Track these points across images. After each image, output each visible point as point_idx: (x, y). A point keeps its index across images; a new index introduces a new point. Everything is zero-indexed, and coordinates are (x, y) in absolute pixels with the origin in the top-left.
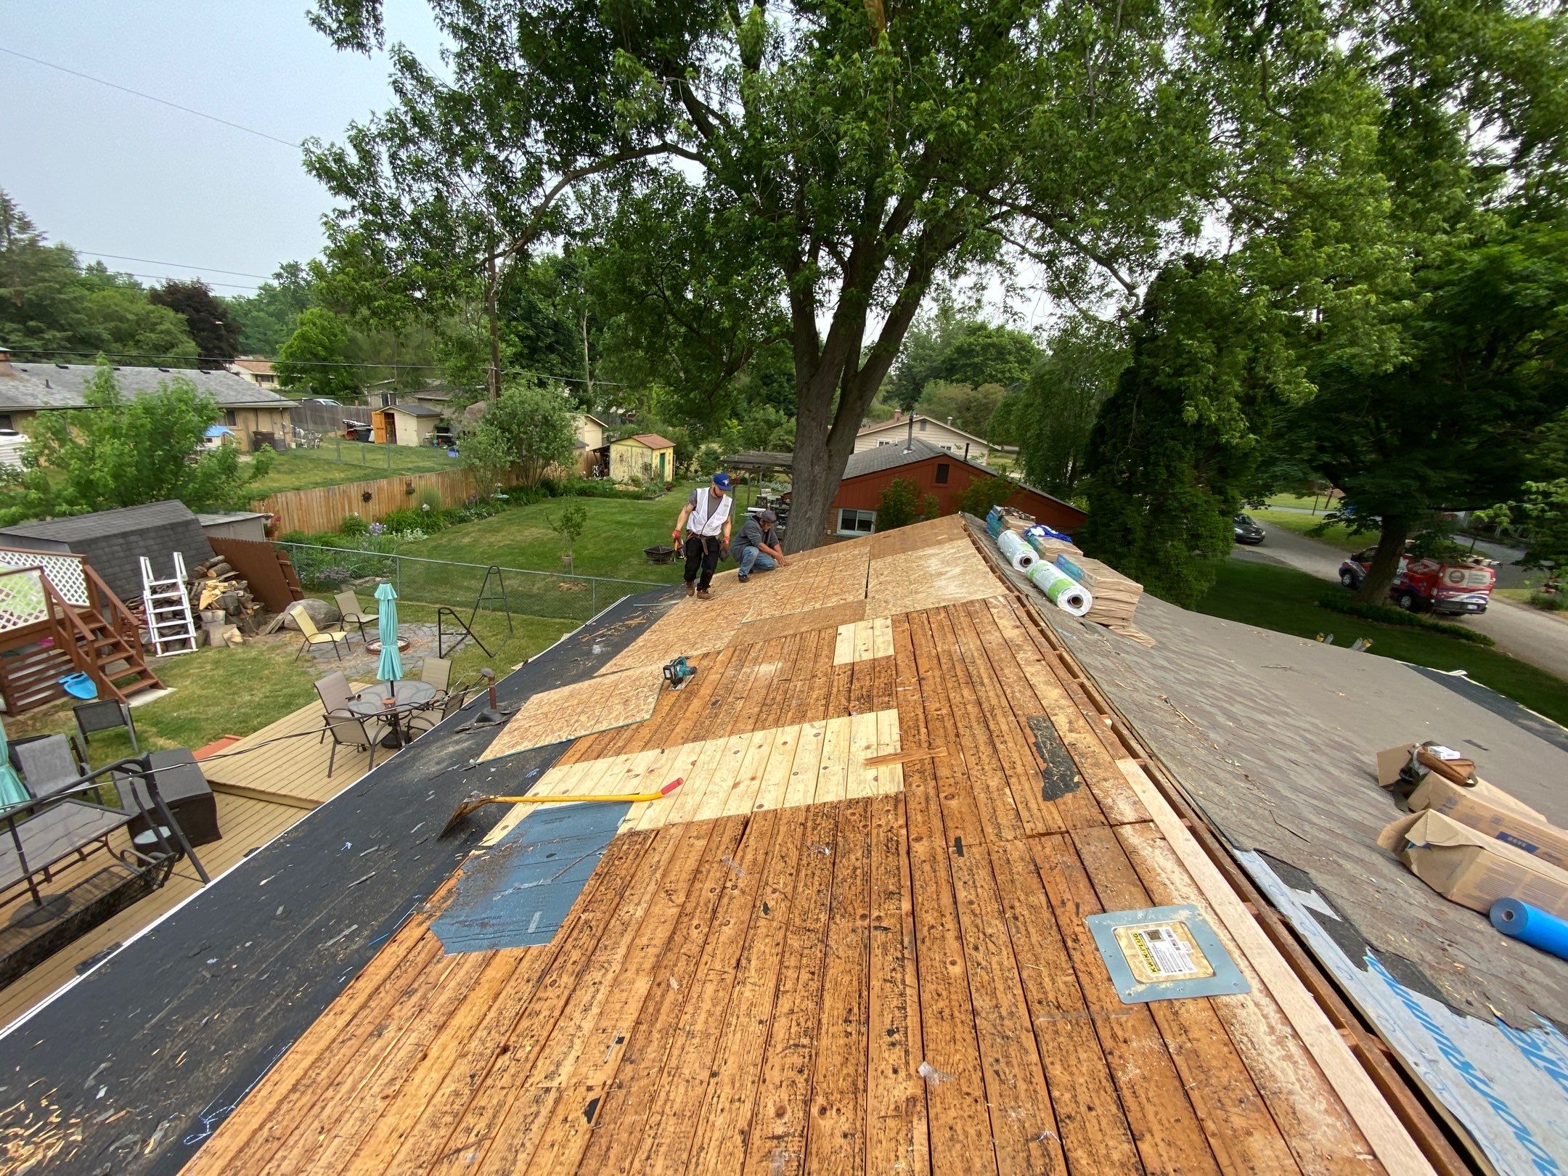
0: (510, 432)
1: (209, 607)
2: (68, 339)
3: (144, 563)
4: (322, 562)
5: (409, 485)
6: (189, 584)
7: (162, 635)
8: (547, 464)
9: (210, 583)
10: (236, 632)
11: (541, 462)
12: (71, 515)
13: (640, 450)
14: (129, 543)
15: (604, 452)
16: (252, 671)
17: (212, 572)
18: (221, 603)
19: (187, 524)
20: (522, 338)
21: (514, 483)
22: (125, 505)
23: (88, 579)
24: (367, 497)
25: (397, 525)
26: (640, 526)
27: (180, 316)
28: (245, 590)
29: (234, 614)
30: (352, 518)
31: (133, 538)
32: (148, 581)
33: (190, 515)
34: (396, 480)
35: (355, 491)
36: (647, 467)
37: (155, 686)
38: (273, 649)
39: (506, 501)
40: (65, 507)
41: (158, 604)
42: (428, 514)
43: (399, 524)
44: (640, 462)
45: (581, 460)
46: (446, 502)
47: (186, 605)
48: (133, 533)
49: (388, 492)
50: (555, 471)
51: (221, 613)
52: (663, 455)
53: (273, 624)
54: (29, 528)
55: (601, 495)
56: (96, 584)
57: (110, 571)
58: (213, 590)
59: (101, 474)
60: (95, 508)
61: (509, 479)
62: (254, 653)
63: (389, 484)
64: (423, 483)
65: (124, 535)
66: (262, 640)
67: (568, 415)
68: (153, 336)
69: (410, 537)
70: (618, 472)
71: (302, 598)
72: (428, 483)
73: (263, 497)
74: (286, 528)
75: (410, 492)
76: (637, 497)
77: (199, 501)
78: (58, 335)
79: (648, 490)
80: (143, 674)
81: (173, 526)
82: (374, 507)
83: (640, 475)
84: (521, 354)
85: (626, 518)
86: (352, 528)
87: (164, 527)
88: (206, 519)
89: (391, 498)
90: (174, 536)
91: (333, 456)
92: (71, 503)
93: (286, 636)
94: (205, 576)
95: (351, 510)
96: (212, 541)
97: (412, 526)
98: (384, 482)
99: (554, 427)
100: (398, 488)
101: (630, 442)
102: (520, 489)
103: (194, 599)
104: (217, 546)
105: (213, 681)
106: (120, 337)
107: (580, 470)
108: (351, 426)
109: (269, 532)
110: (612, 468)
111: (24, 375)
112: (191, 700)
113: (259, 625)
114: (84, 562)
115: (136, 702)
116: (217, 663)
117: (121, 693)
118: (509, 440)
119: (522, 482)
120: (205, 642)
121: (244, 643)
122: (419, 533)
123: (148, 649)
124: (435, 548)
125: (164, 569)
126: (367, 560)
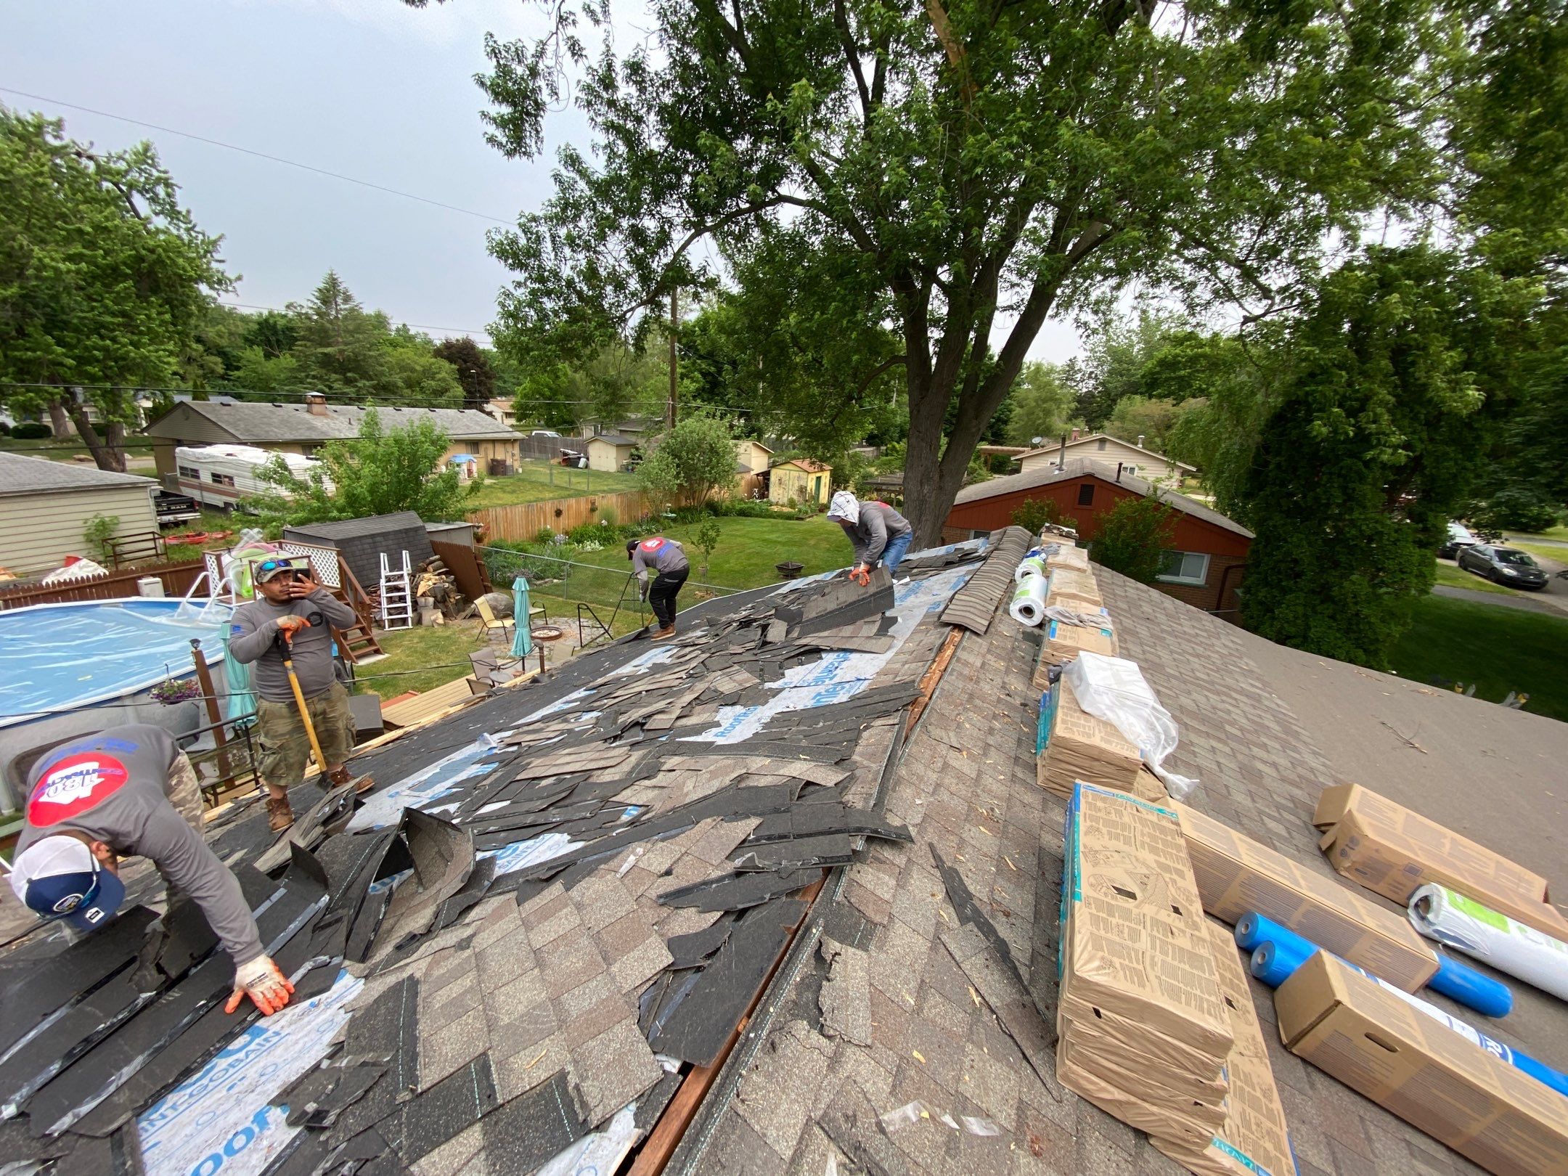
0: (680, 458)
1: (423, 595)
2: (374, 387)
3: (383, 557)
4: (514, 565)
5: (593, 504)
6: (412, 576)
7: (390, 614)
8: (711, 487)
9: (426, 575)
10: (440, 616)
11: (706, 485)
12: (340, 519)
13: (796, 474)
14: (376, 543)
15: (766, 475)
16: (441, 646)
17: (430, 568)
18: (432, 592)
19: (416, 529)
20: (704, 375)
21: (683, 503)
22: (379, 514)
23: (340, 567)
24: (559, 513)
25: (579, 537)
26: (784, 544)
27: (454, 366)
28: (452, 583)
29: (441, 600)
30: (546, 530)
31: (378, 539)
32: (385, 572)
33: (420, 523)
34: (583, 500)
35: (549, 508)
36: (802, 490)
37: (377, 652)
38: (463, 631)
39: (674, 520)
40: (335, 514)
41: (390, 589)
42: (606, 529)
43: (582, 536)
44: (797, 485)
45: (743, 483)
46: (620, 518)
47: (408, 592)
48: (378, 535)
49: (575, 509)
50: (717, 493)
51: (431, 600)
52: (819, 479)
53: (468, 612)
54: (312, 529)
55: (757, 516)
56: (346, 574)
57: (360, 563)
58: (428, 581)
59: (361, 489)
60: (358, 515)
61: (678, 500)
62: (448, 633)
63: (577, 502)
64: (605, 502)
65: (373, 536)
66: (458, 623)
67: (731, 442)
68: (433, 383)
69: (589, 548)
70: (776, 493)
71: (491, 591)
72: (610, 503)
73: (475, 511)
74: (494, 536)
75: (593, 510)
76: (789, 517)
77: (429, 513)
78: (367, 383)
79: (800, 511)
80: (371, 642)
81: (407, 531)
82: (564, 522)
83: (795, 497)
84: (703, 389)
85: (773, 536)
86: (543, 538)
87: (400, 531)
88: (431, 527)
89: (578, 513)
90: (407, 538)
91: (546, 480)
92: (341, 510)
93: (475, 622)
94: (425, 570)
95: (545, 523)
96: (433, 543)
97: (592, 539)
98: (573, 501)
99: (718, 453)
100: (584, 506)
101: (788, 467)
102: (688, 509)
103: (414, 589)
104: (436, 548)
105: (416, 652)
106: (410, 384)
107: (741, 491)
108: (565, 454)
109: (479, 539)
110: (771, 490)
111: (335, 415)
112: (396, 664)
113: (459, 612)
114: (339, 554)
115: (363, 662)
116: (422, 638)
117: (353, 654)
118: (678, 466)
119: (691, 503)
120: (418, 621)
121: (445, 625)
122: (596, 545)
123: (380, 624)
124: (606, 558)
125: (396, 564)
126: (549, 565)
